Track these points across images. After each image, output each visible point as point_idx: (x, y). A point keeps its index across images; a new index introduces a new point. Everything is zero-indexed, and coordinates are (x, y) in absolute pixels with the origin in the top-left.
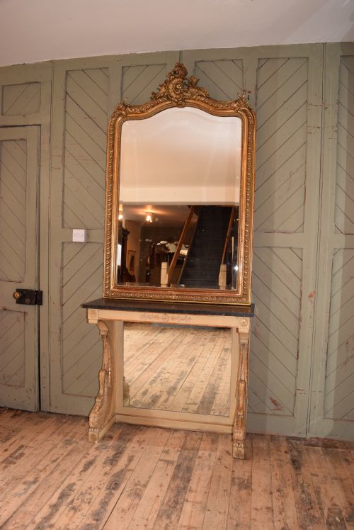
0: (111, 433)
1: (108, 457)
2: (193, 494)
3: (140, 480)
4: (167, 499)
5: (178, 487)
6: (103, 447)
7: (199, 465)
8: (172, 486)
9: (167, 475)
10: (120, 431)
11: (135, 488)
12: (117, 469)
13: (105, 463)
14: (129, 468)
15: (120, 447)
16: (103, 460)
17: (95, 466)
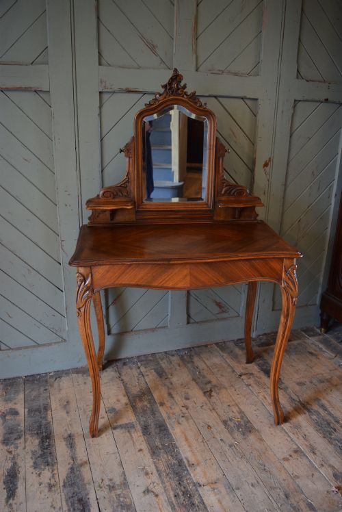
0: (10, 405)
1: (34, 453)
2: (198, 470)
3: (110, 476)
4: (172, 494)
5: (169, 466)
6: (15, 436)
7: (169, 418)
8: (162, 467)
9: (141, 450)
10: (21, 396)
11: (113, 494)
12: (63, 470)
13: (36, 466)
14: (79, 462)
15: (40, 426)
16: (30, 462)
17: (25, 479)
